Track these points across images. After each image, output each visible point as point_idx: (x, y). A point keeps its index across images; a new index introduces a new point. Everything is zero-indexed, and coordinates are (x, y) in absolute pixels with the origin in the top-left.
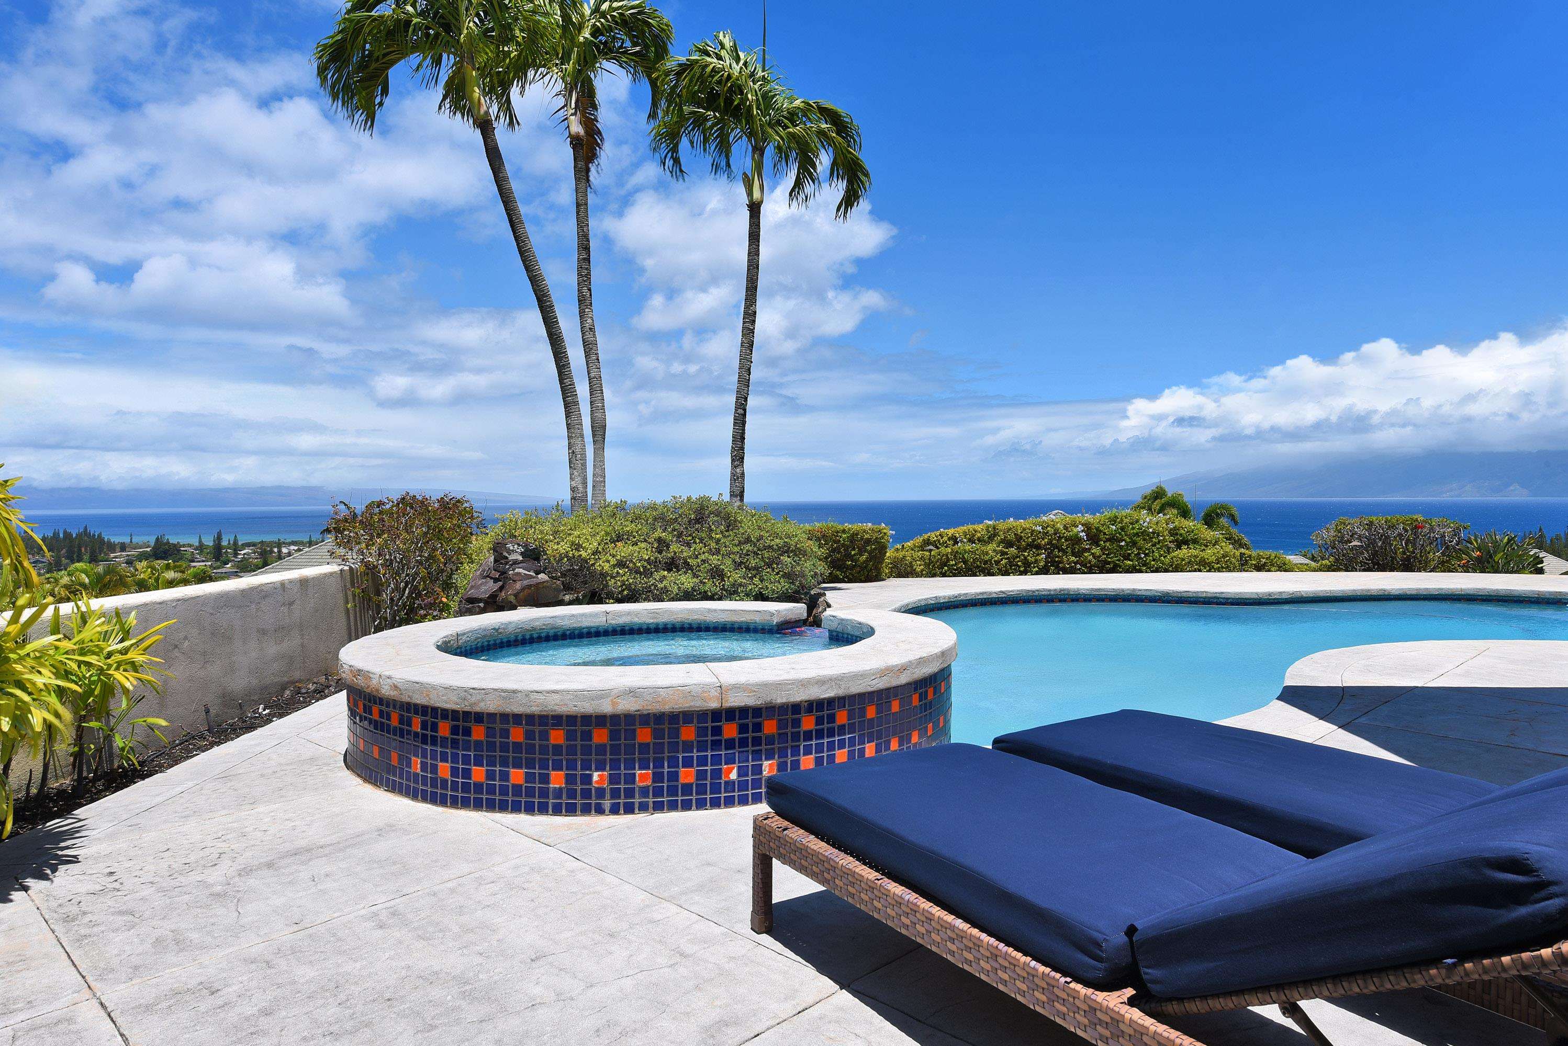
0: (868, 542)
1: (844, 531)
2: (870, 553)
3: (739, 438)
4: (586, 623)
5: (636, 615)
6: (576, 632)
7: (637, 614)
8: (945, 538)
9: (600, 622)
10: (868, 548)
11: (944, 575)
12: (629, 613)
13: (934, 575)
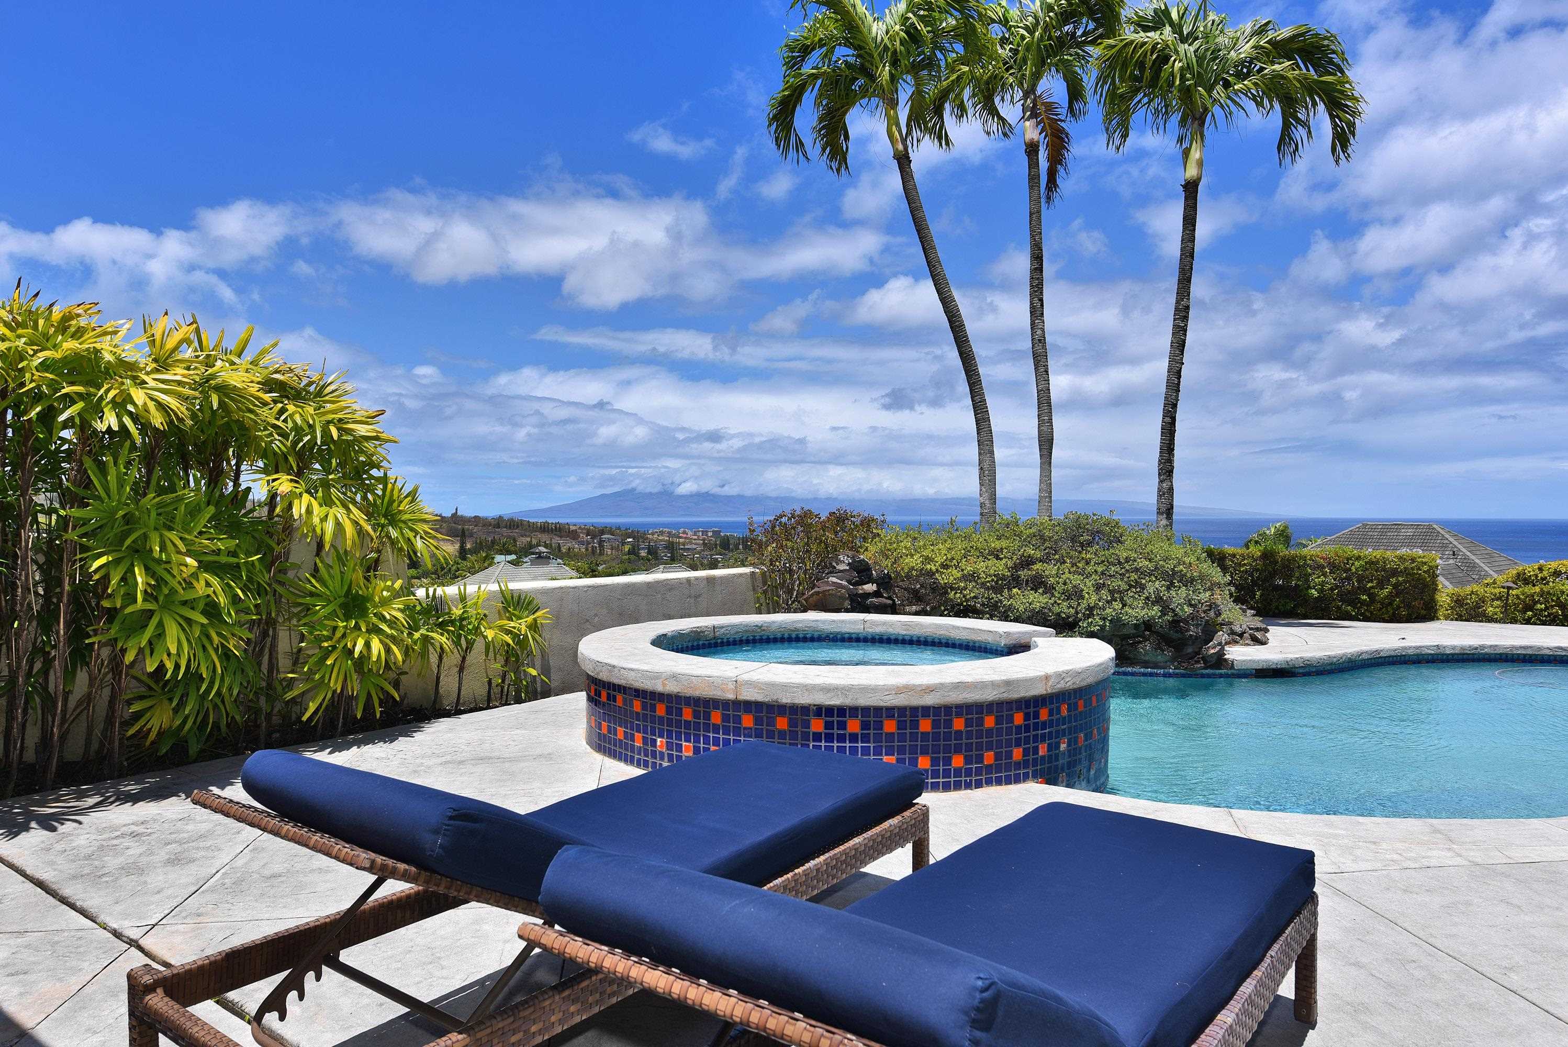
0: (1394, 572)
1: (1358, 558)
2: (1395, 586)
3: (1168, 448)
4: (846, 629)
5: (890, 626)
6: (839, 636)
7: (892, 624)
8: (1545, 573)
9: (858, 629)
10: (1393, 580)
11: (1528, 622)
12: (884, 623)
13: (1514, 621)
